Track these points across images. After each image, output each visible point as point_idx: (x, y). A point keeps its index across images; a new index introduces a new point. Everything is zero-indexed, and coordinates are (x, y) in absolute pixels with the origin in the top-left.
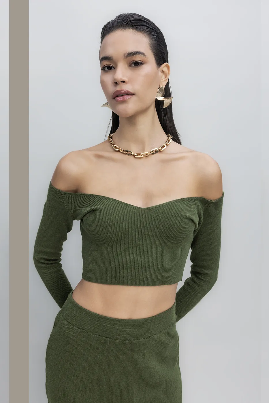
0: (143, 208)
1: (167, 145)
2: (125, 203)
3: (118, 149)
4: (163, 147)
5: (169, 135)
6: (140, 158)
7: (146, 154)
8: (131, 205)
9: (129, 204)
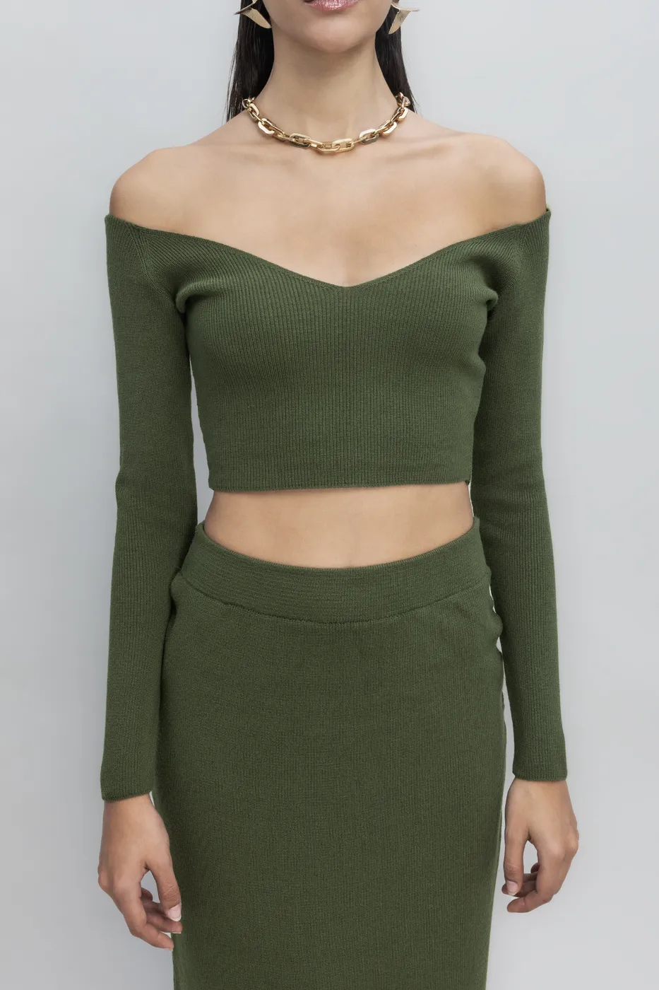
0: (347, 288)
1: (396, 121)
2: (300, 276)
3: (273, 132)
4: (389, 125)
5: (402, 95)
6: (333, 154)
7: (349, 145)
8: (315, 280)
9: (312, 279)
